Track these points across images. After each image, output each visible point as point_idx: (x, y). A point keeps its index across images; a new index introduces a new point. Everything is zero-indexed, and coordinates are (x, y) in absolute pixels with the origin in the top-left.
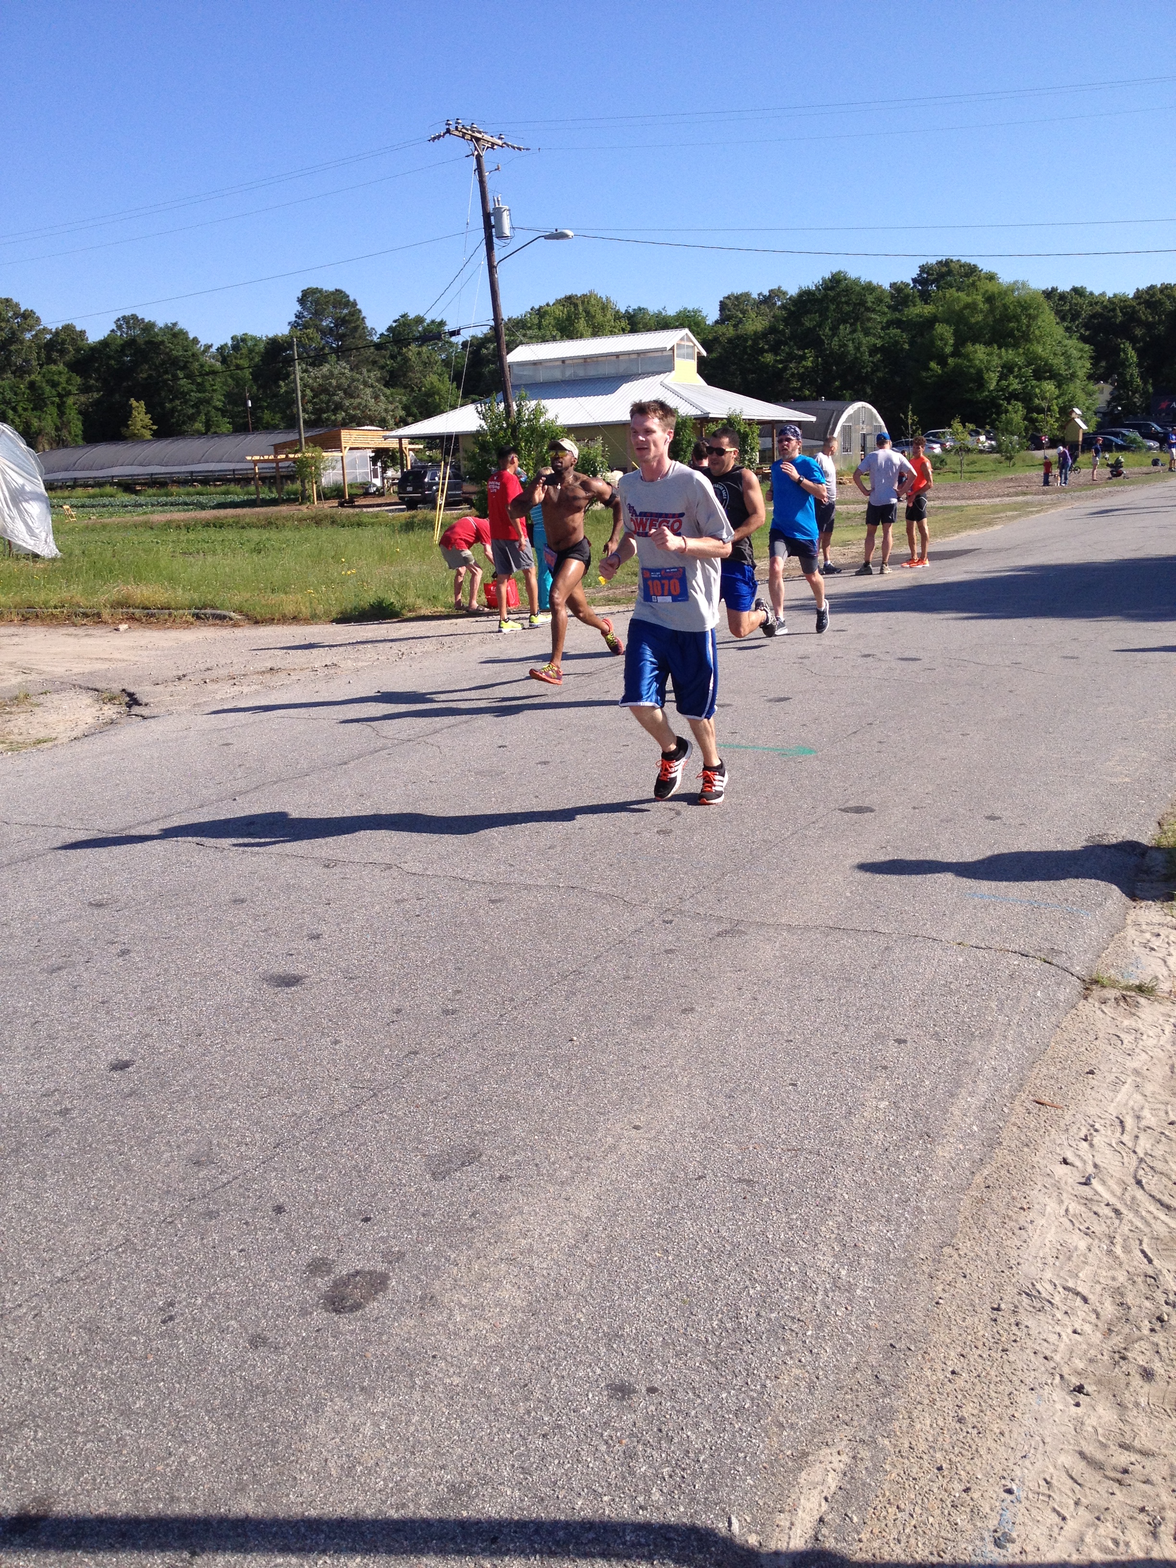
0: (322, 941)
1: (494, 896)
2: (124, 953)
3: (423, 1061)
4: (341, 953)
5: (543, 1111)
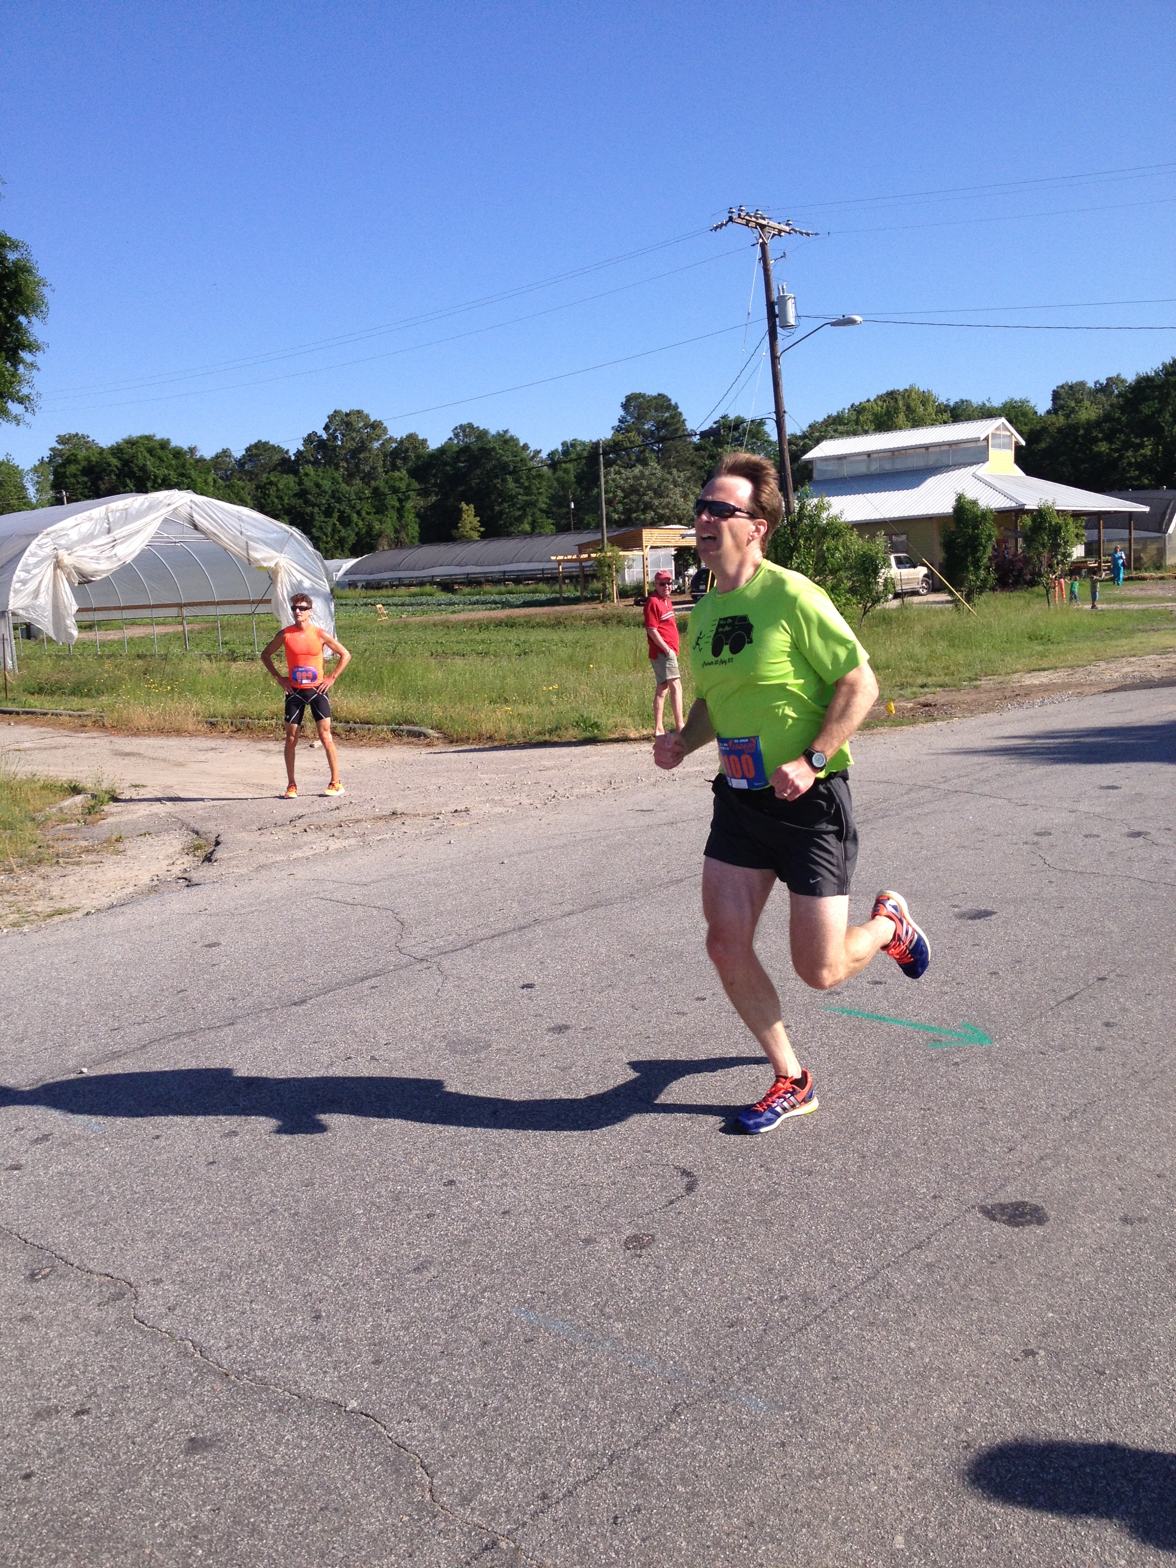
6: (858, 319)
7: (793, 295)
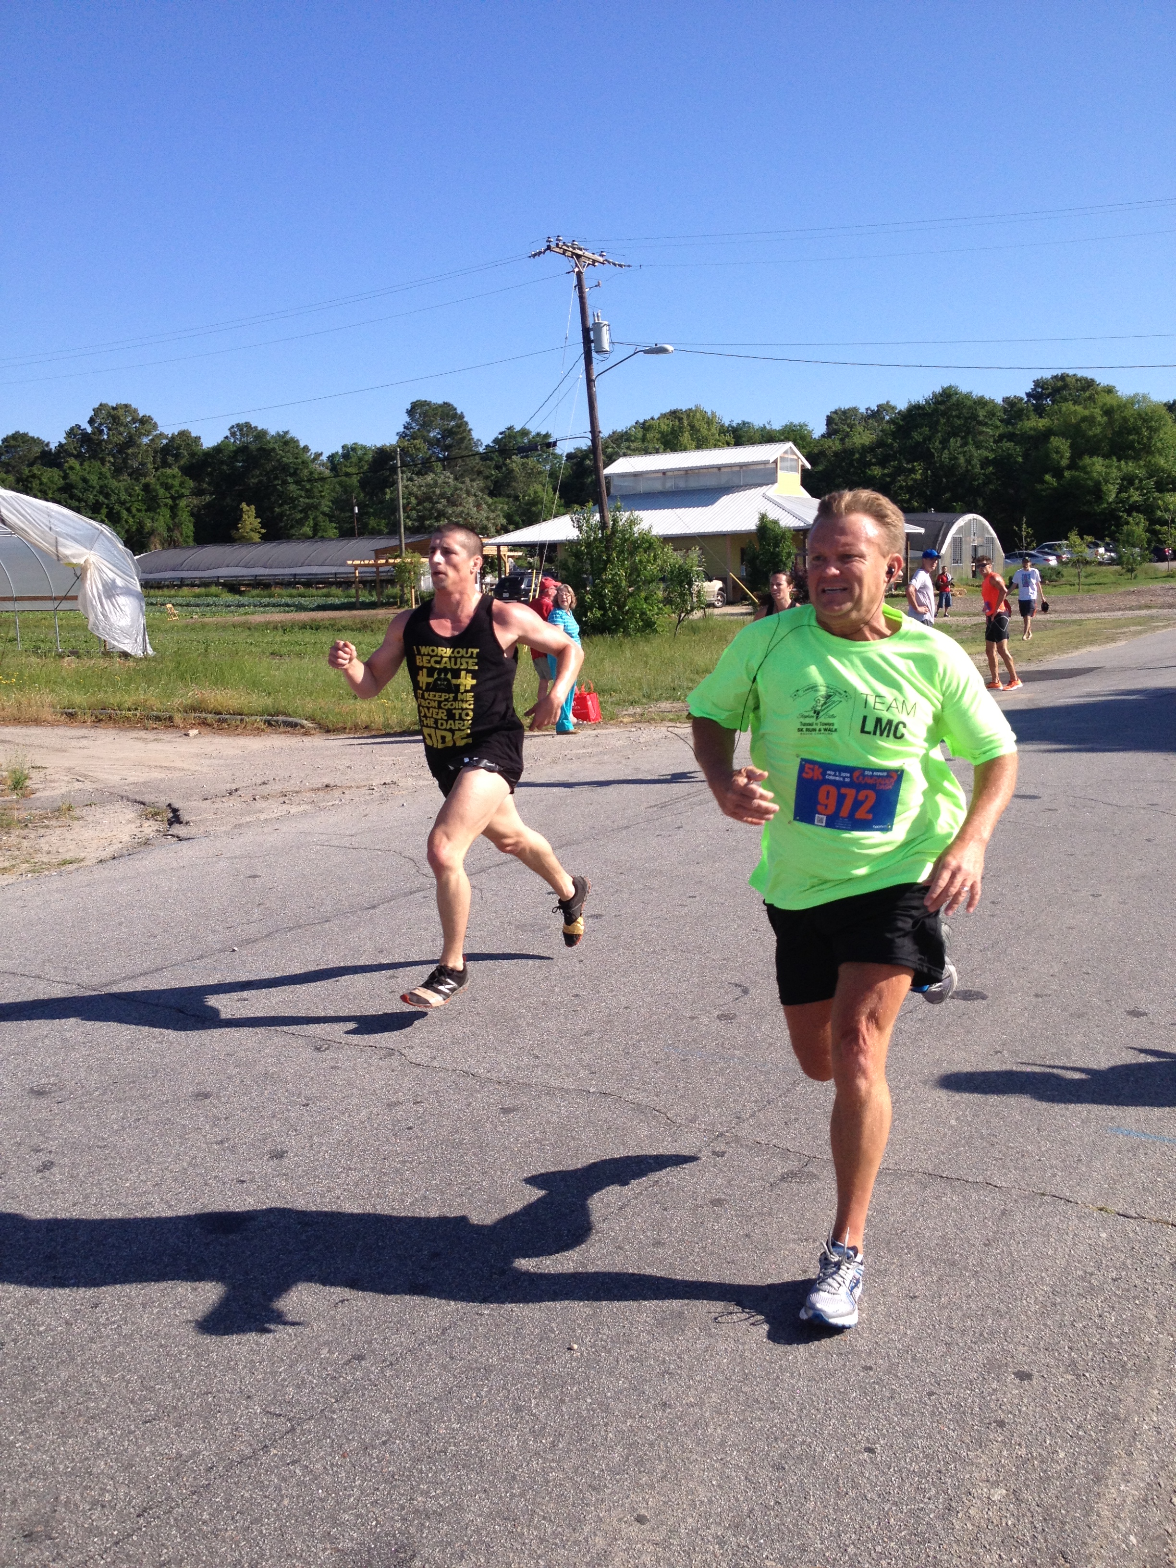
0: (285, 1161)
1: (508, 1103)
2: (47, 1166)
3: (369, 1372)
4: (304, 1181)
5: (514, 1478)
6: (670, 348)
7: (607, 323)
